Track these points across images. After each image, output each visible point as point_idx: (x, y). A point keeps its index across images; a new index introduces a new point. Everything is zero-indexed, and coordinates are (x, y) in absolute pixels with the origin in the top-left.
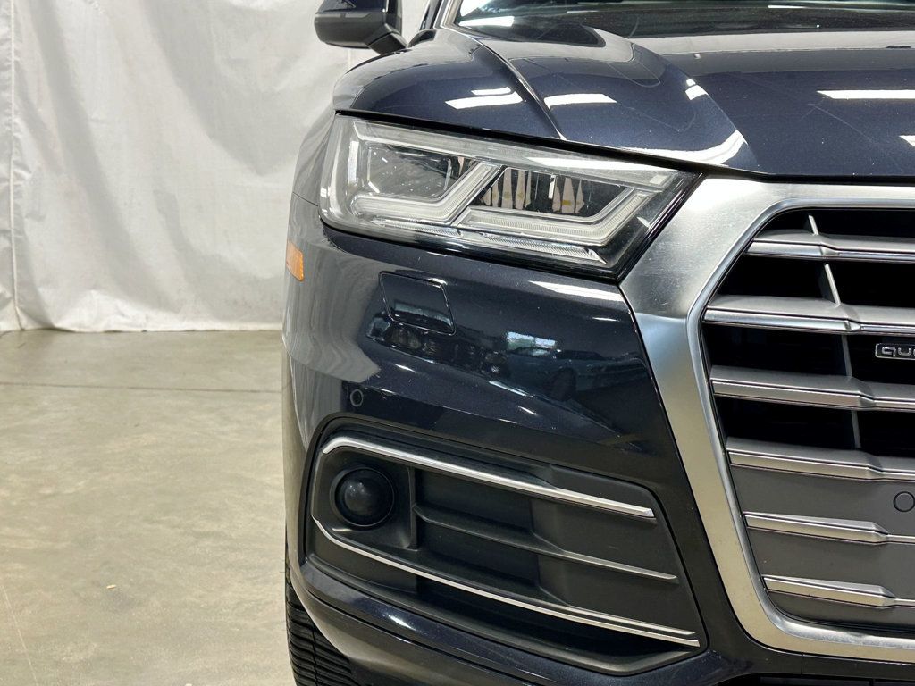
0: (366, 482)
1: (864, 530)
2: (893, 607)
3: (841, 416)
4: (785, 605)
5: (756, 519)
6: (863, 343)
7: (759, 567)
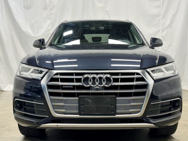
0: (20, 104)
1: (62, 104)
2: (66, 112)
3: (60, 93)
4: (56, 112)
5: (53, 104)
6: (62, 86)
7: (54, 109)
